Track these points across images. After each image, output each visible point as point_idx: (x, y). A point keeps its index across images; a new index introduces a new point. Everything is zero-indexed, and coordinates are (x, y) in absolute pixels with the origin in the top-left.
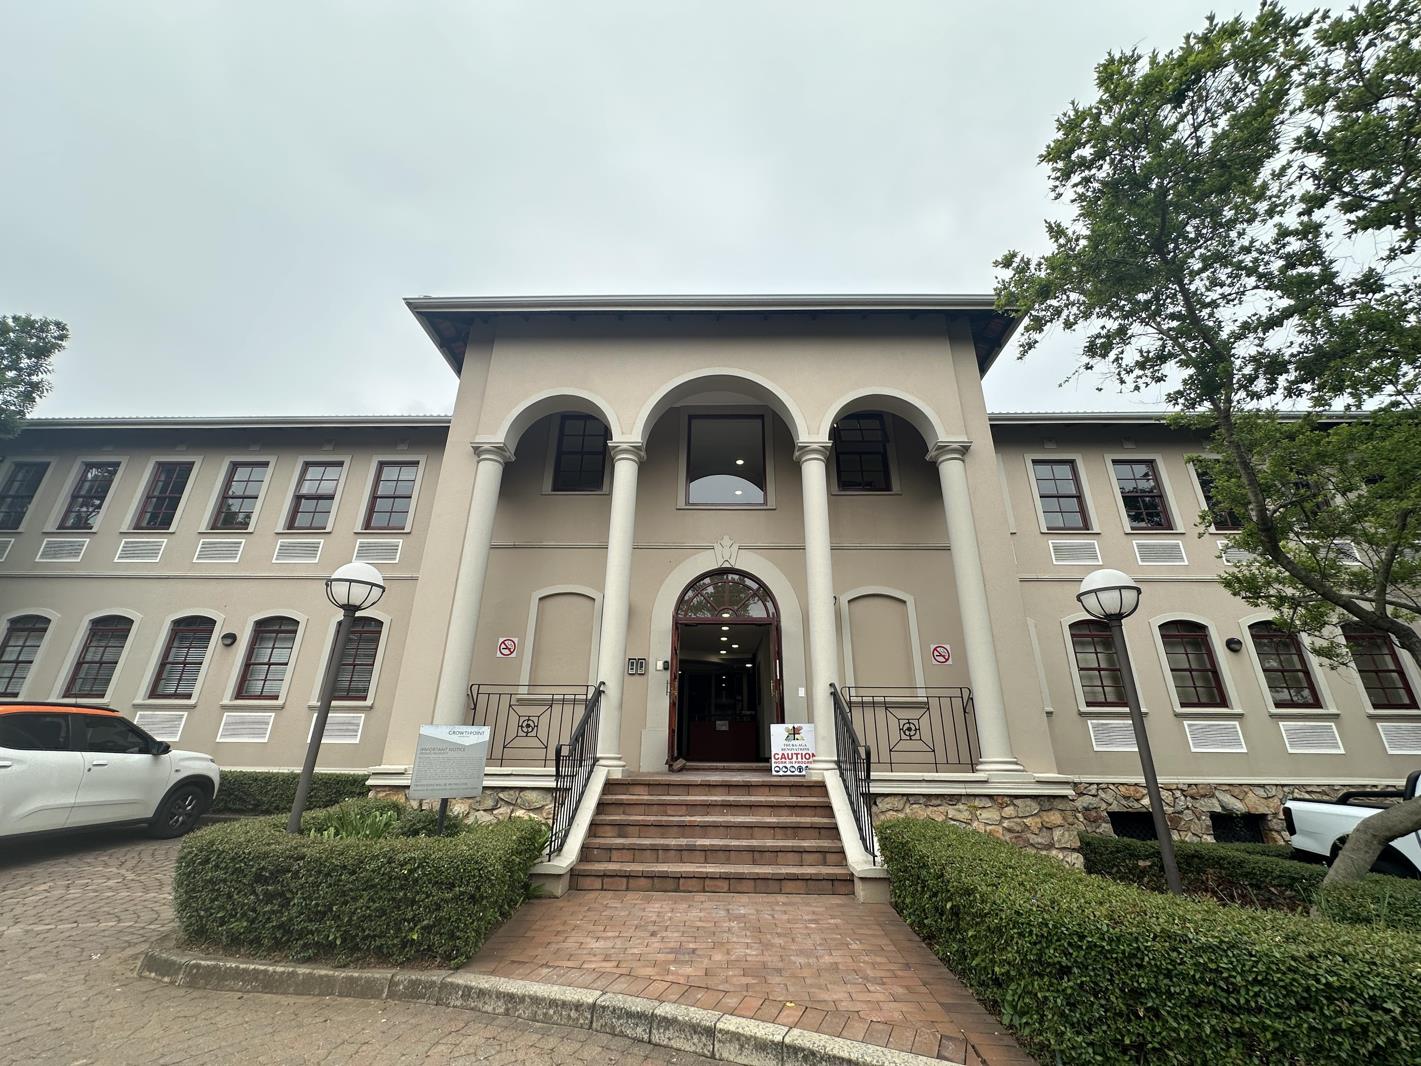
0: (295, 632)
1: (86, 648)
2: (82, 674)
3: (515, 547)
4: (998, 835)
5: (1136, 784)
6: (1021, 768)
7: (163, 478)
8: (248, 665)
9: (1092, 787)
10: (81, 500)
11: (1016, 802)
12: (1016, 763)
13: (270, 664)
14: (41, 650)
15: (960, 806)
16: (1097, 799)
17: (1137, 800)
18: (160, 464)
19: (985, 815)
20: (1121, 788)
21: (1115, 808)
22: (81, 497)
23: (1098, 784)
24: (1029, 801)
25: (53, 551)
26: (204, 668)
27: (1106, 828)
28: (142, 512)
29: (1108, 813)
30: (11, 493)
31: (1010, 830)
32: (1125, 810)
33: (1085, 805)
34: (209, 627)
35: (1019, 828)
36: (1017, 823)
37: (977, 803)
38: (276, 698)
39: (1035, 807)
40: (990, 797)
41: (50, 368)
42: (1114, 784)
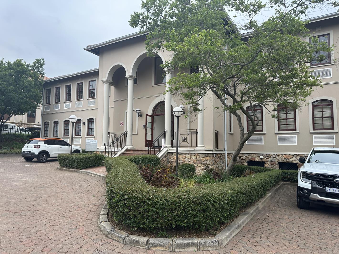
0: (94, 121)
1: (65, 127)
2: (65, 132)
3: (121, 100)
4: (195, 161)
5: (289, 155)
6: (205, 147)
7: (68, 89)
8: (88, 129)
9: (274, 155)
10: (57, 96)
11: (200, 155)
12: (204, 146)
13: (92, 128)
14: (59, 127)
15: (189, 155)
16: (275, 159)
17: (289, 159)
18: (66, 86)
19: (193, 157)
20: (284, 156)
21: (280, 161)
22: (57, 95)
23: (276, 154)
24: (202, 154)
25: (56, 107)
26: (81, 129)
27: (277, 166)
28: (66, 97)
29: (278, 162)
30: (48, 96)
31: (198, 160)
32: (284, 162)
33: (271, 160)
34: (80, 121)
35: (200, 160)
36: (199, 159)
37: (192, 155)
38: (93, 135)
39: (204, 156)
40: (195, 153)
41: (44, 69)
42: (282, 154)
